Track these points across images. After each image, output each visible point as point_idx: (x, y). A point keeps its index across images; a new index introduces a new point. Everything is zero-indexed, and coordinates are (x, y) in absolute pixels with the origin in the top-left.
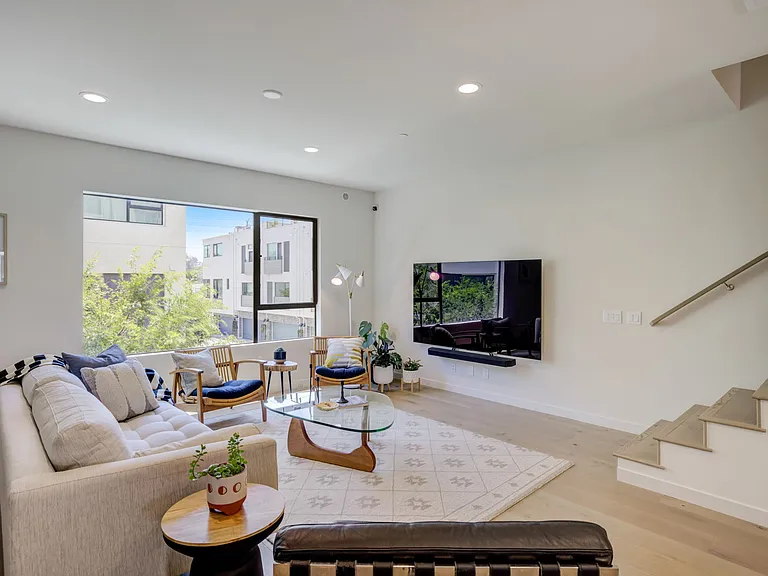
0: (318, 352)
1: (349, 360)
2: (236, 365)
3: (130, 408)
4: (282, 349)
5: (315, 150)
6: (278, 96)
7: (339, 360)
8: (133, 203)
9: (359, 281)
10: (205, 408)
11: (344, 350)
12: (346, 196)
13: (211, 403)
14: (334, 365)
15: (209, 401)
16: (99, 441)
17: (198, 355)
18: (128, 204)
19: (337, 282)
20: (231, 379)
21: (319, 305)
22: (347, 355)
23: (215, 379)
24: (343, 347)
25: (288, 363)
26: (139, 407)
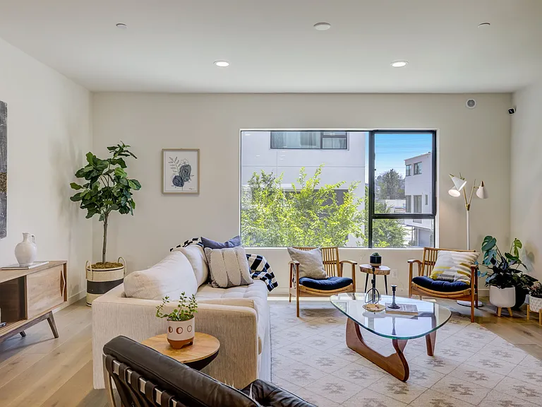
0: (426, 263)
1: (456, 274)
2: (341, 263)
3: (228, 279)
4: (377, 254)
5: (402, 64)
6: (329, 27)
7: (444, 273)
8: (325, 133)
9: (479, 192)
10: (300, 293)
11: (451, 264)
12: (471, 103)
13: (305, 291)
14: (439, 277)
15: (304, 288)
16: (142, 285)
17: (310, 252)
18: (322, 134)
19: (455, 193)
20: (336, 275)
21: (437, 217)
22: (453, 268)
23: (319, 273)
24: (451, 261)
25: (383, 268)
26: (237, 281)
